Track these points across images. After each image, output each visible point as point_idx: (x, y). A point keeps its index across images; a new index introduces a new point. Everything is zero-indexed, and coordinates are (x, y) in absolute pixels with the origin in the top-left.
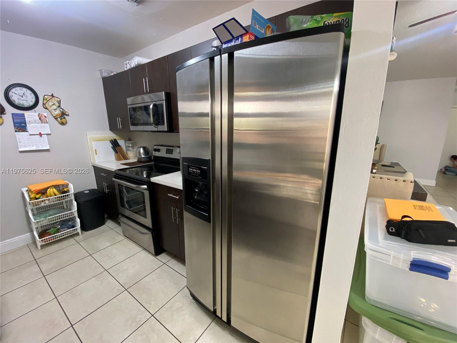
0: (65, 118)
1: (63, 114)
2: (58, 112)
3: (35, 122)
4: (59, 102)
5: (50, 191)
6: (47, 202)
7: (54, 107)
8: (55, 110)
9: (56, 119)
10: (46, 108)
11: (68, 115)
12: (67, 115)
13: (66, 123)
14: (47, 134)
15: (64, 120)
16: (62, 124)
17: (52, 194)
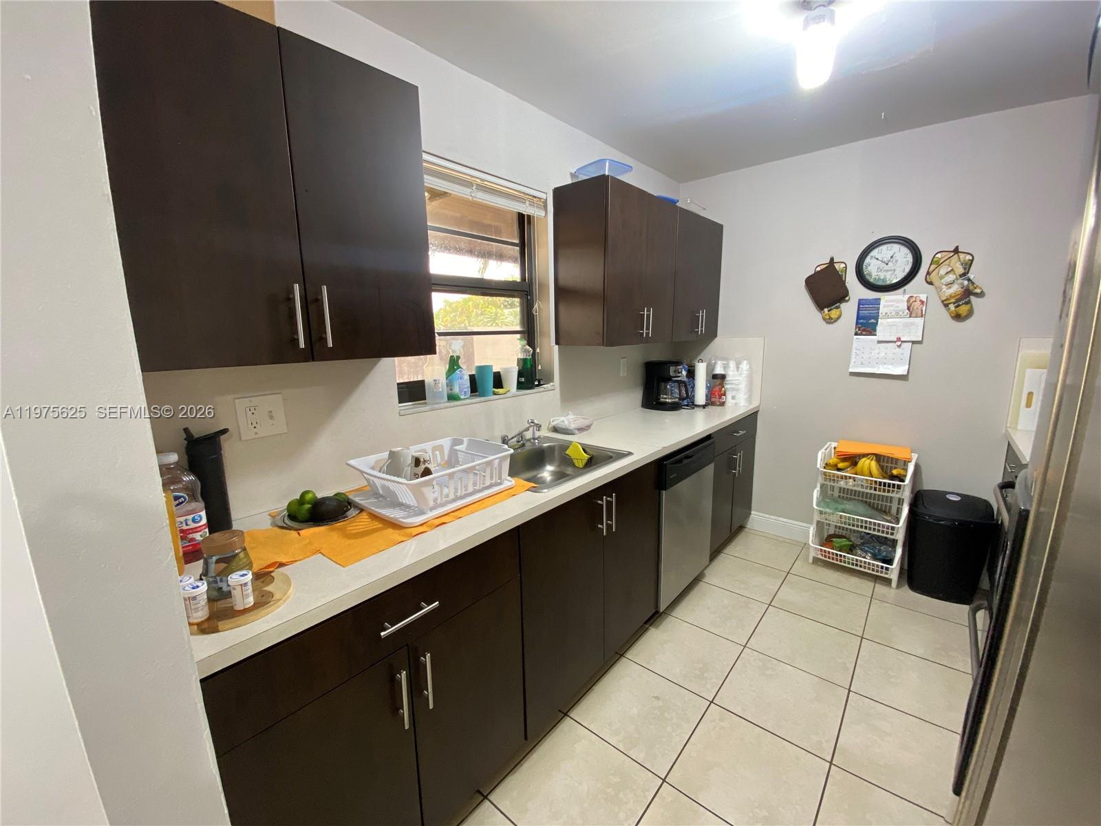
0: (969, 302)
1: (968, 294)
2: (956, 289)
3: (897, 315)
4: (968, 266)
5: (864, 463)
6: (851, 482)
7: (951, 277)
8: (949, 284)
9: (946, 306)
10: (931, 283)
11: (981, 295)
12: (977, 295)
13: (970, 313)
14: (914, 342)
15: (964, 309)
16: (958, 317)
17: (866, 471)
